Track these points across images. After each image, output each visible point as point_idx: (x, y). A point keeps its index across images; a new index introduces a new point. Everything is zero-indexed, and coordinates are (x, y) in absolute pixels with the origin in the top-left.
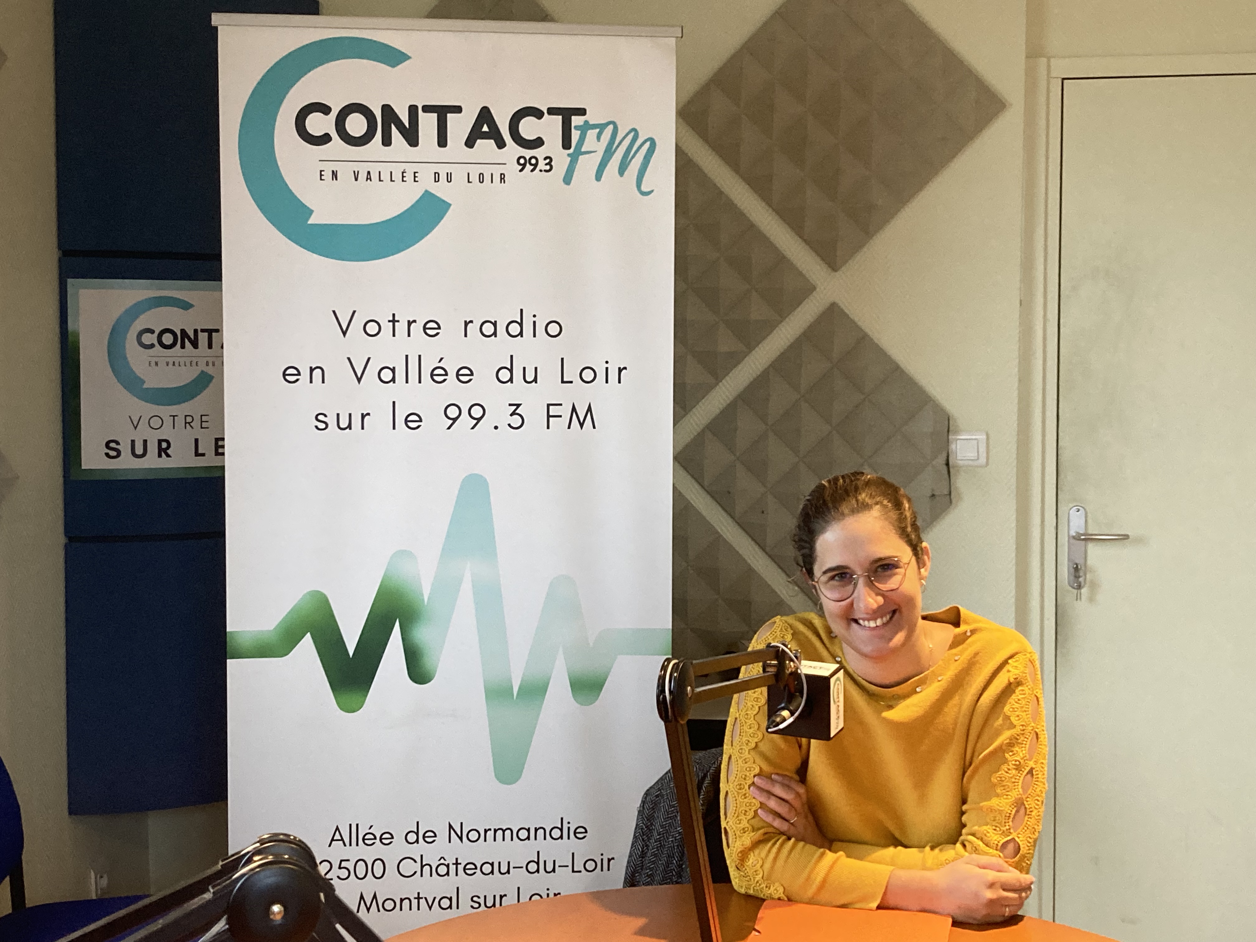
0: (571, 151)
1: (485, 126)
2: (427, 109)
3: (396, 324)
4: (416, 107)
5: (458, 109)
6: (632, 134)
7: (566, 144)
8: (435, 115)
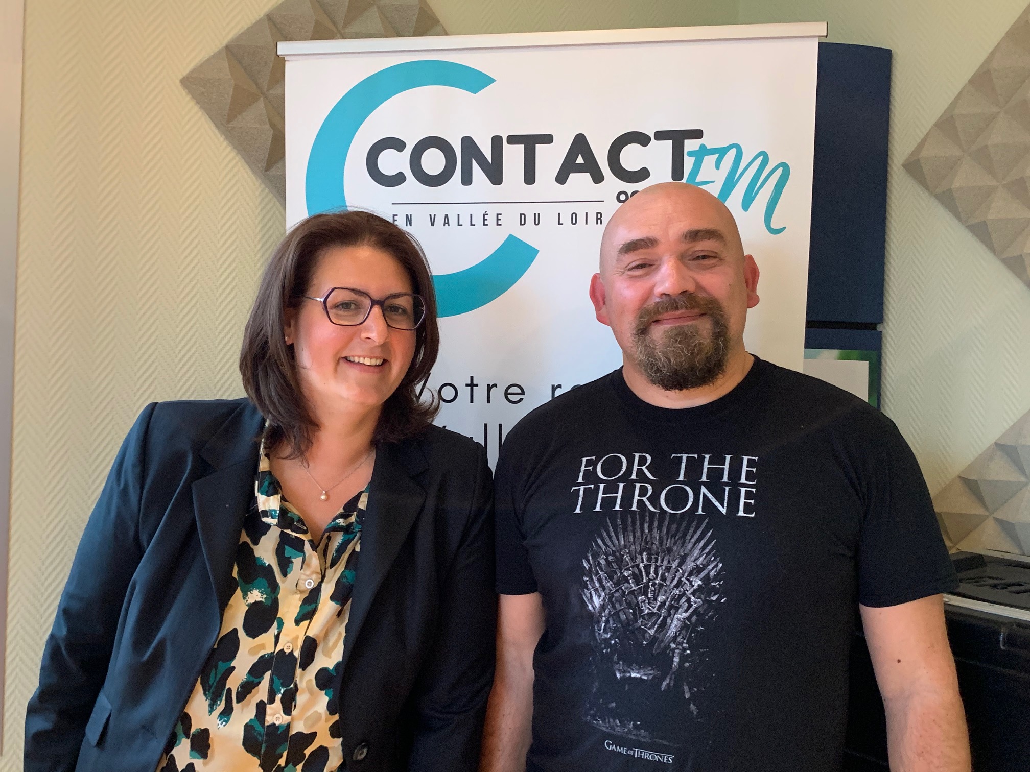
1: (580, 155)
2: (513, 140)
3: (474, 387)
4: (500, 138)
5: (547, 139)
6: (760, 160)
7: (677, 174)
8: (523, 145)
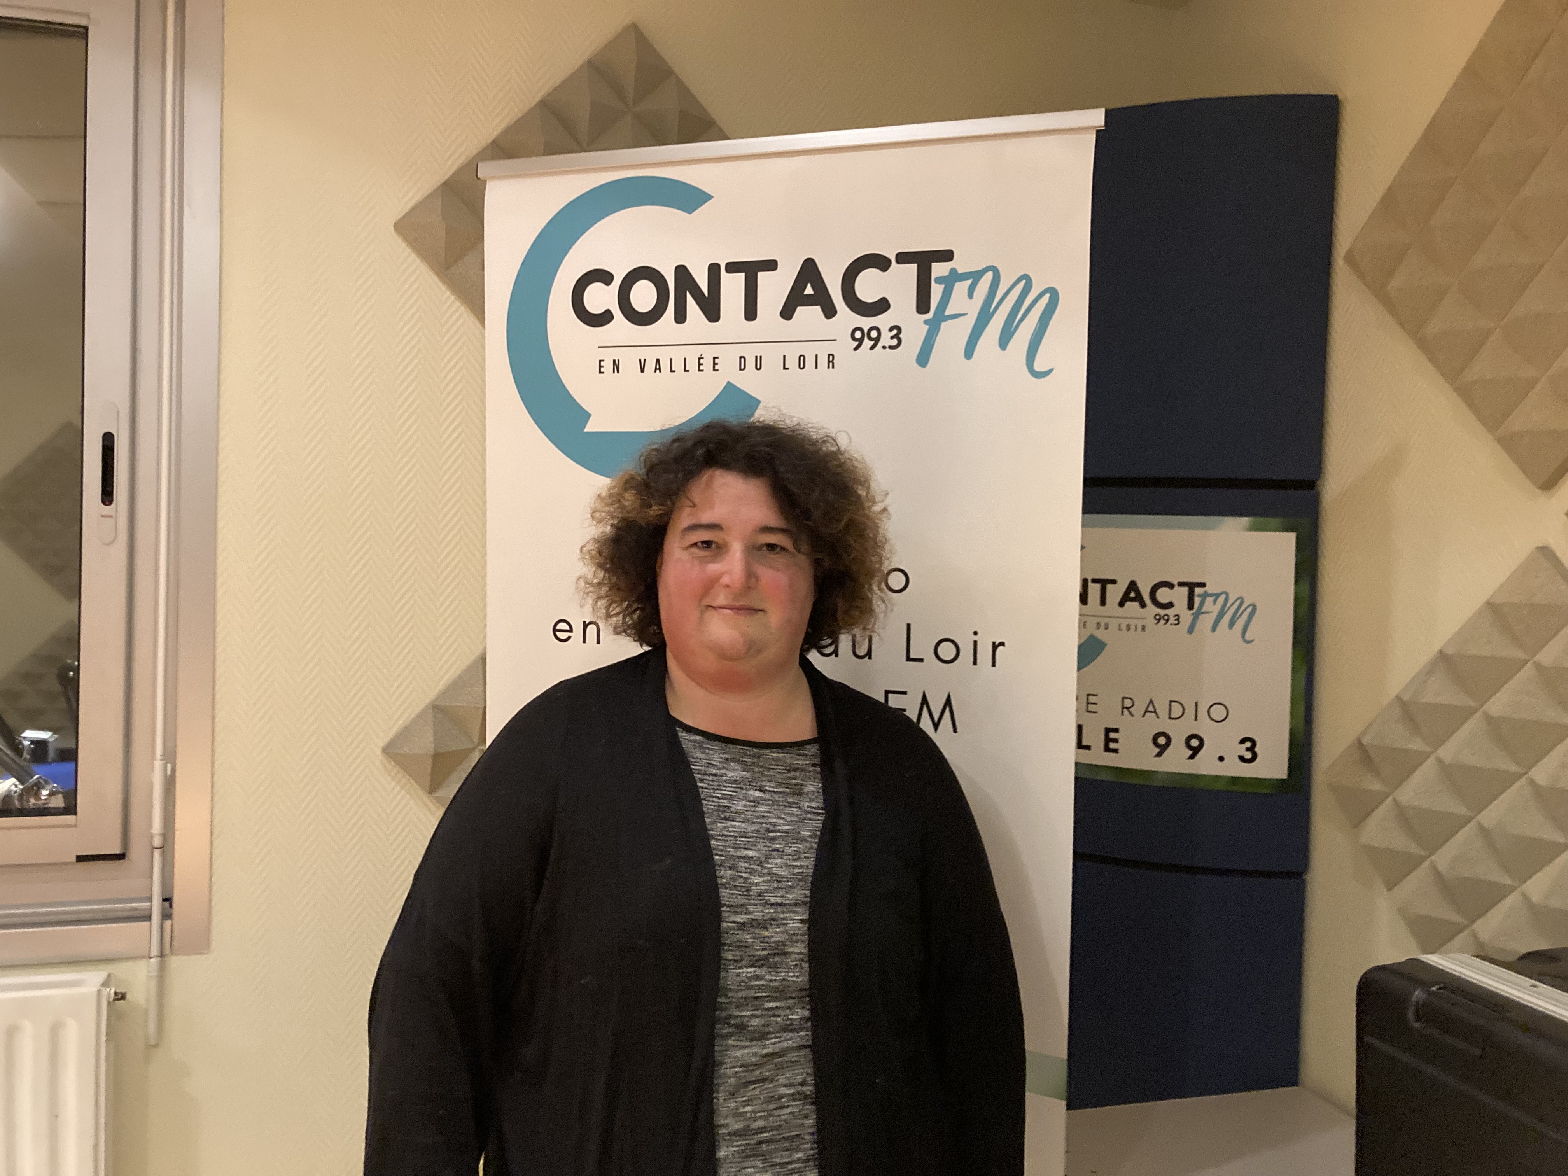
0: (930, 316)
1: (809, 285)
2: (732, 268)
4: (718, 266)
5: (771, 265)
6: (1021, 284)
7: (923, 305)
8: (743, 275)
